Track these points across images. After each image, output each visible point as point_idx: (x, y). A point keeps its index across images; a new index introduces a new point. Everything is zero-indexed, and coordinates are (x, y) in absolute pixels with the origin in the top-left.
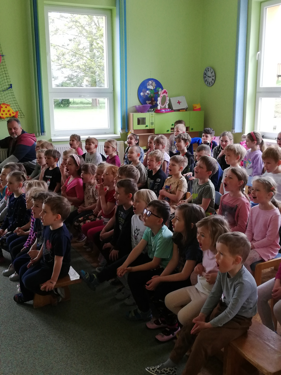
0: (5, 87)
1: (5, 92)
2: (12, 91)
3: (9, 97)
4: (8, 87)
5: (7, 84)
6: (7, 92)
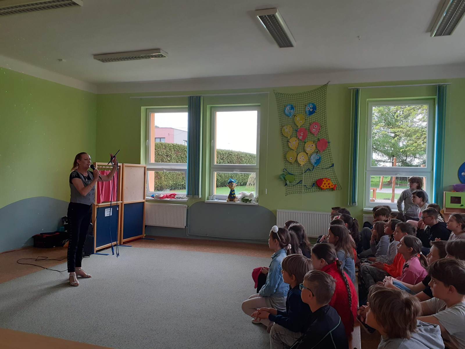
0: (328, 166)
1: (328, 170)
2: (333, 169)
3: (330, 174)
4: (330, 165)
5: (330, 163)
6: (329, 169)
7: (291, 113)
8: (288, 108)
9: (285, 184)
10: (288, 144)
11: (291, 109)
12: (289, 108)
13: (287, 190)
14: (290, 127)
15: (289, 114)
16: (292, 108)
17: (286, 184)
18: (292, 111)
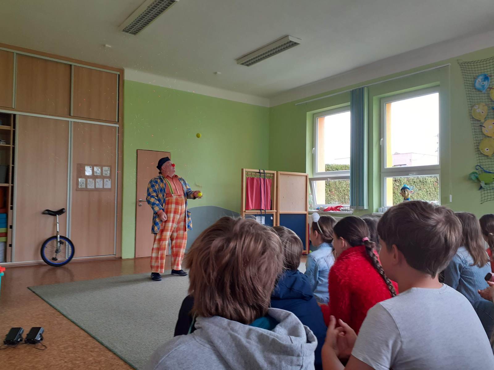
7: (484, 85)
8: (480, 79)
9: (479, 187)
10: (481, 129)
11: (484, 81)
12: (482, 79)
13: (483, 196)
14: (484, 106)
15: (481, 88)
16: (486, 78)
17: (481, 188)
18: (486, 83)
